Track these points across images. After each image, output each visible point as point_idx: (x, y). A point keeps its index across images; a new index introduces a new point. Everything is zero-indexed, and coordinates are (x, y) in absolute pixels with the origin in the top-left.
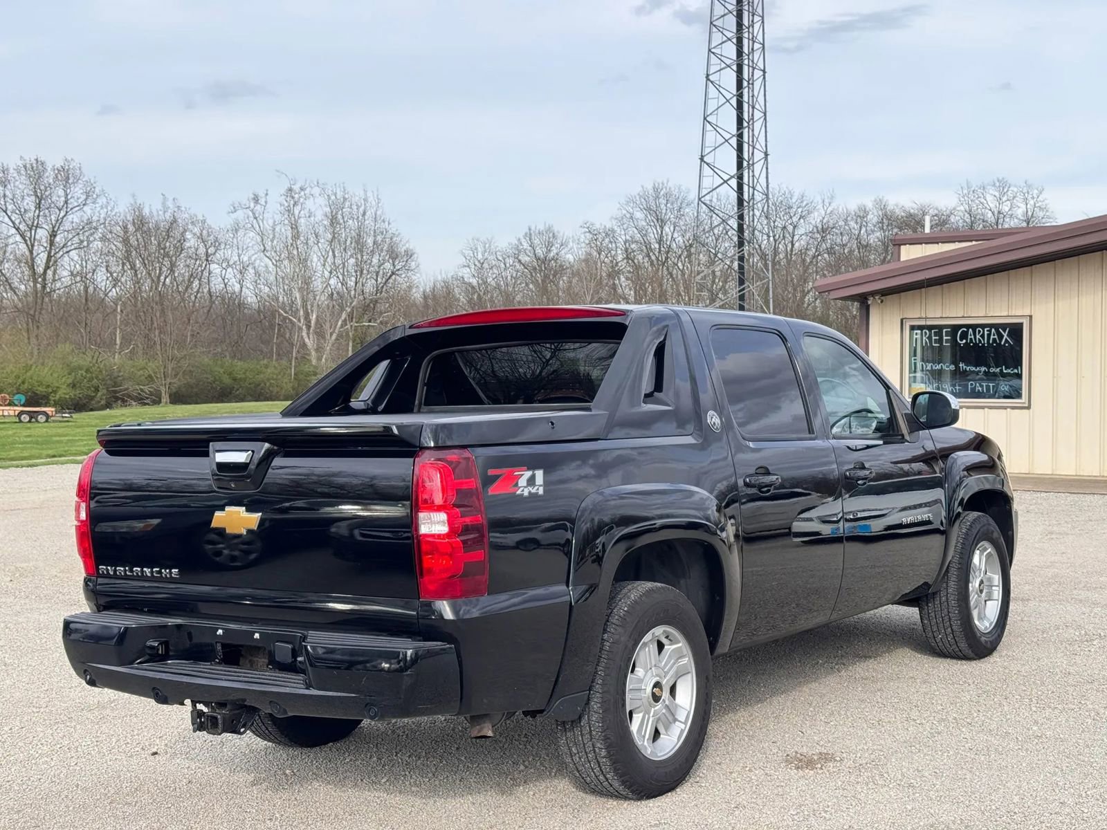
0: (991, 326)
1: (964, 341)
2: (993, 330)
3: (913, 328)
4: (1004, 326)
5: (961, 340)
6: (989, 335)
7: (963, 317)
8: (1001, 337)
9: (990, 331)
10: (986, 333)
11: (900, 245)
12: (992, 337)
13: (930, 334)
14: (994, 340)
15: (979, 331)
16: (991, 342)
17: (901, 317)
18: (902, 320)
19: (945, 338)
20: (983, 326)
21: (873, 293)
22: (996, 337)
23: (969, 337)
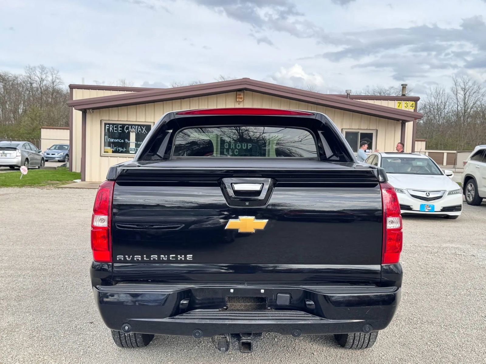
0: (138, 125)
1: (127, 131)
2: (139, 127)
3: (105, 124)
4: (144, 126)
5: (126, 130)
6: (137, 129)
7: (127, 121)
8: (142, 130)
9: (138, 127)
10: (136, 128)
11: (73, 88)
12: (139, 130)
13: (113, 127)
14: (140, 131)
15: (134, 127)
16: (138, 132)
17: (101, 119)
18: (101, 121)
19: (119, 129)
20: (135, 125)
21: (89, 109)
22: (140, 130)
23: (130, 129)
